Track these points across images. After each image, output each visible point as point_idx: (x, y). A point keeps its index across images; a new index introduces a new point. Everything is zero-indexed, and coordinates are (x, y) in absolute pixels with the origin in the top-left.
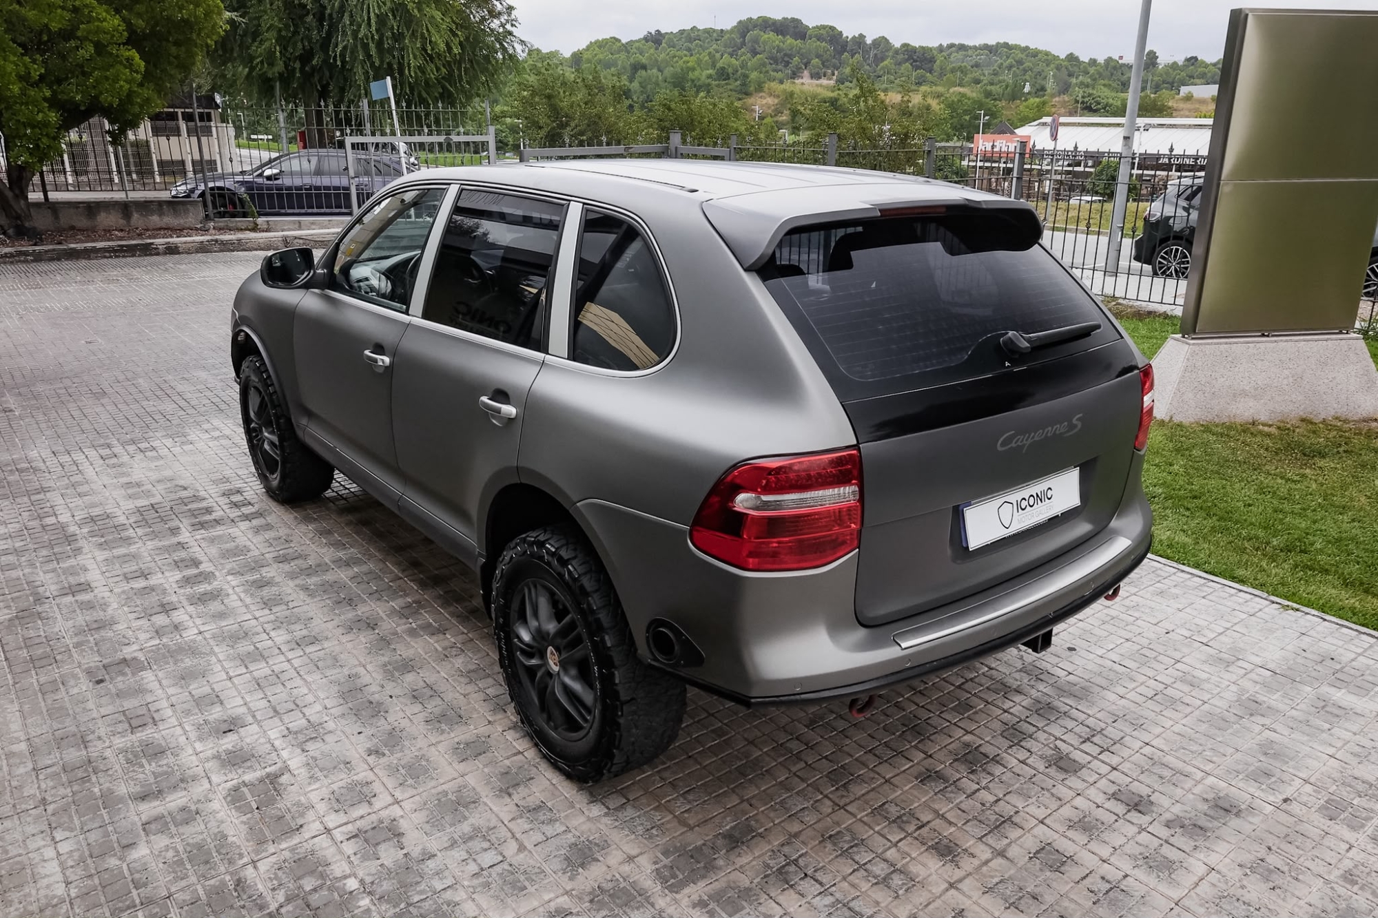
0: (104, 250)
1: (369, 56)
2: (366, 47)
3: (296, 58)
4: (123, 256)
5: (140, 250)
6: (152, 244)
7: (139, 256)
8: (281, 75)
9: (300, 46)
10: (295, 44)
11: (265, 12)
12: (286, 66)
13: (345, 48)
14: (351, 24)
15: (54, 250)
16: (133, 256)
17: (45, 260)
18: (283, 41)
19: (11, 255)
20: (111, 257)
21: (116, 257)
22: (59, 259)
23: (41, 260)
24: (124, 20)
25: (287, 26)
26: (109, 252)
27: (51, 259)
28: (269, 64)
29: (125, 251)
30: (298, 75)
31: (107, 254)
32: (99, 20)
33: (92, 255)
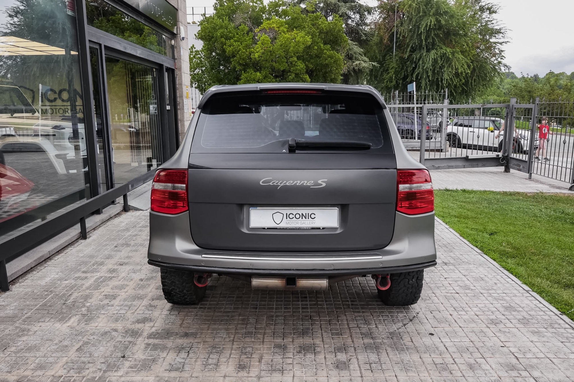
1: (428, 77)
2: (427, 72)
3: (401, 79)
8: (394, 86)
9: (403, 74)
10: (401, 74)
11: (392, 62)
12: (397, 82)
13: (418, 73)
14: (422, 63)
18: (396, 73)
24: (306, 65)
25: (399, 67)
28: (390, 82)
30: (400, 85)
32: (297, 66)
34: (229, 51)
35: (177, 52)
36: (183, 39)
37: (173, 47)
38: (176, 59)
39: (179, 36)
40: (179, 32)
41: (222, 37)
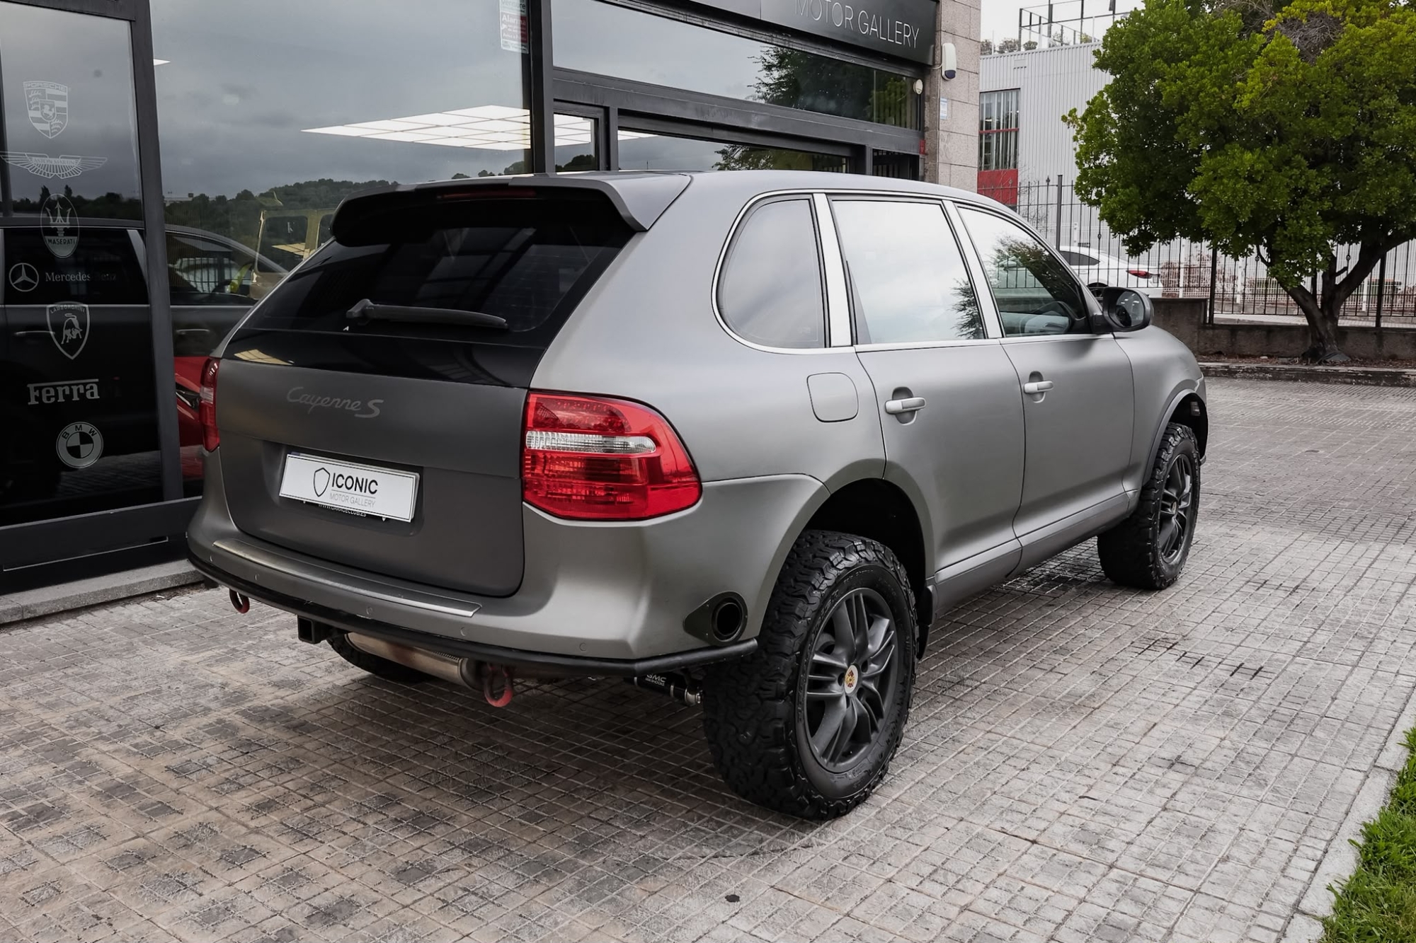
0: (1347, 375)
4: (1366, 384)
5: (1387, 379)
6: (1404, 373)
7: (1385, 385)
15: (1294, 370)
16: (1378, 384)
17: (1282, 379)
19: (1253, 371)
20: (1351, 383)
21: (1358, 384)
22: (1295, 380)
23: (1278, 379)
26: (1352, 377)
27: (1289, 379)
29: (1370, 378)
31: (1349, 380)
33: (1332, 379)
34: (1171, 95)
35: (931, 111)
36: (951, 75)
37: (921, 100)
38: (928, 129)
39: (937, 68)
40: (937, 59)
41: (1155, 57)
